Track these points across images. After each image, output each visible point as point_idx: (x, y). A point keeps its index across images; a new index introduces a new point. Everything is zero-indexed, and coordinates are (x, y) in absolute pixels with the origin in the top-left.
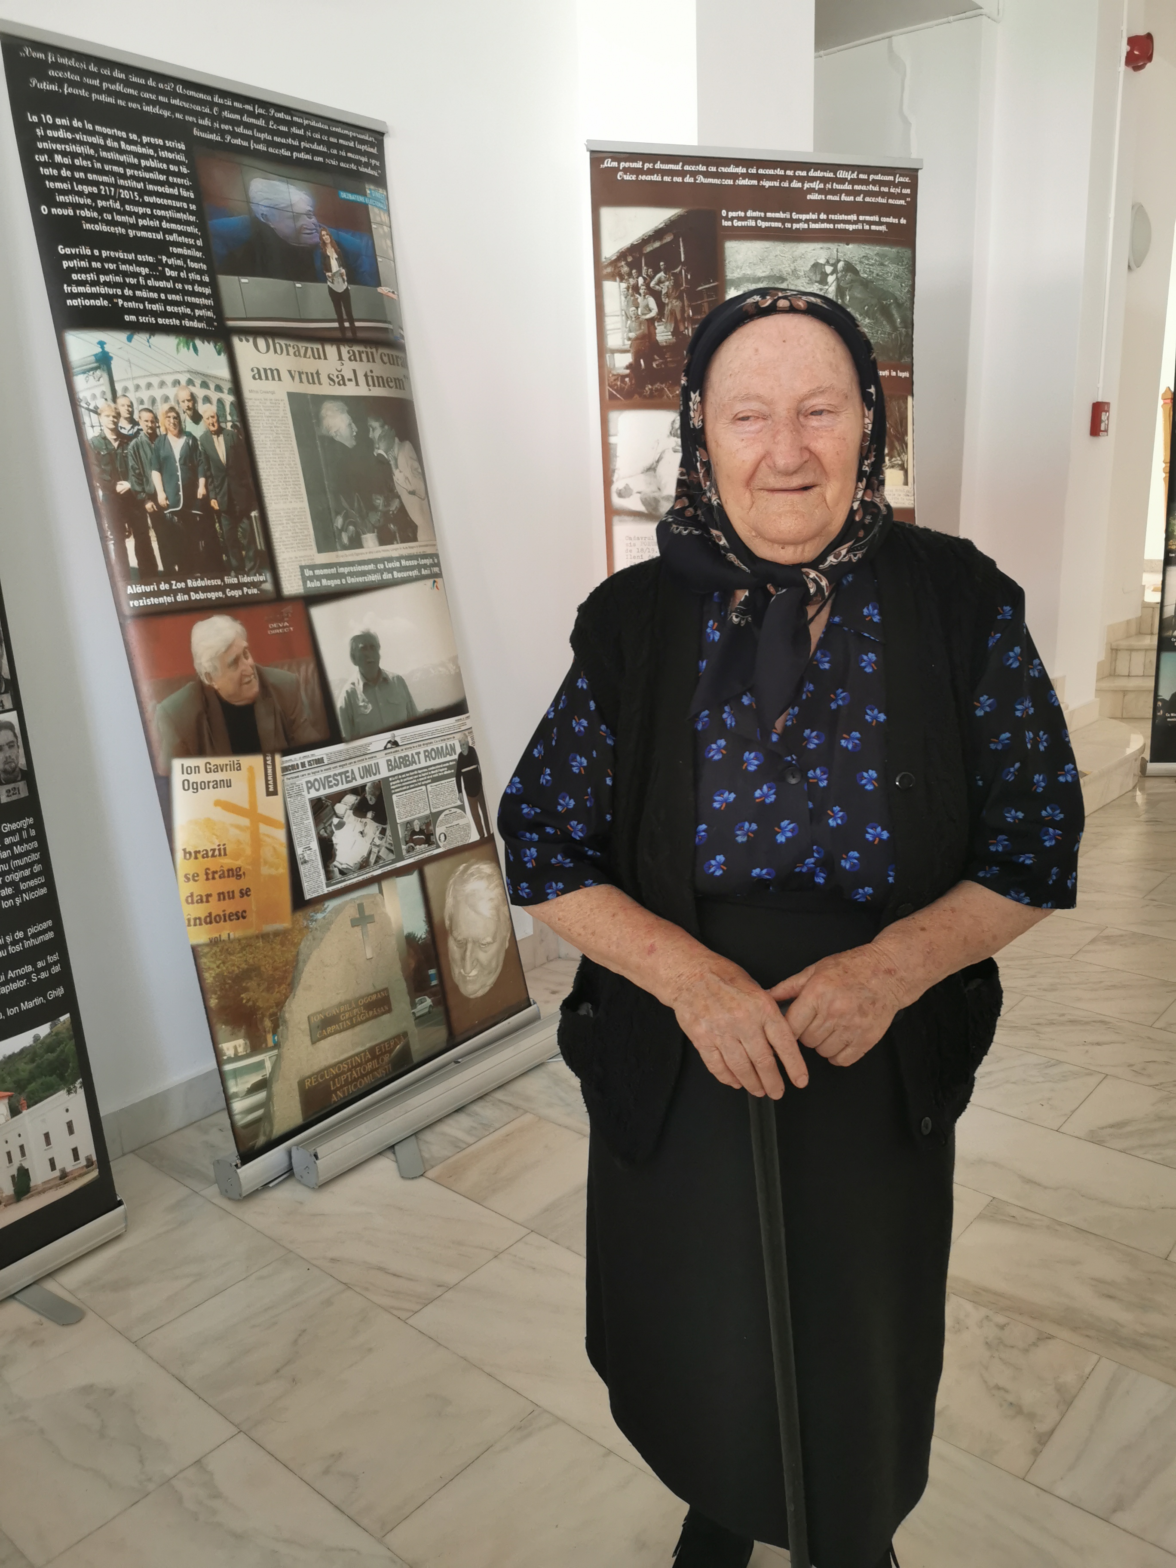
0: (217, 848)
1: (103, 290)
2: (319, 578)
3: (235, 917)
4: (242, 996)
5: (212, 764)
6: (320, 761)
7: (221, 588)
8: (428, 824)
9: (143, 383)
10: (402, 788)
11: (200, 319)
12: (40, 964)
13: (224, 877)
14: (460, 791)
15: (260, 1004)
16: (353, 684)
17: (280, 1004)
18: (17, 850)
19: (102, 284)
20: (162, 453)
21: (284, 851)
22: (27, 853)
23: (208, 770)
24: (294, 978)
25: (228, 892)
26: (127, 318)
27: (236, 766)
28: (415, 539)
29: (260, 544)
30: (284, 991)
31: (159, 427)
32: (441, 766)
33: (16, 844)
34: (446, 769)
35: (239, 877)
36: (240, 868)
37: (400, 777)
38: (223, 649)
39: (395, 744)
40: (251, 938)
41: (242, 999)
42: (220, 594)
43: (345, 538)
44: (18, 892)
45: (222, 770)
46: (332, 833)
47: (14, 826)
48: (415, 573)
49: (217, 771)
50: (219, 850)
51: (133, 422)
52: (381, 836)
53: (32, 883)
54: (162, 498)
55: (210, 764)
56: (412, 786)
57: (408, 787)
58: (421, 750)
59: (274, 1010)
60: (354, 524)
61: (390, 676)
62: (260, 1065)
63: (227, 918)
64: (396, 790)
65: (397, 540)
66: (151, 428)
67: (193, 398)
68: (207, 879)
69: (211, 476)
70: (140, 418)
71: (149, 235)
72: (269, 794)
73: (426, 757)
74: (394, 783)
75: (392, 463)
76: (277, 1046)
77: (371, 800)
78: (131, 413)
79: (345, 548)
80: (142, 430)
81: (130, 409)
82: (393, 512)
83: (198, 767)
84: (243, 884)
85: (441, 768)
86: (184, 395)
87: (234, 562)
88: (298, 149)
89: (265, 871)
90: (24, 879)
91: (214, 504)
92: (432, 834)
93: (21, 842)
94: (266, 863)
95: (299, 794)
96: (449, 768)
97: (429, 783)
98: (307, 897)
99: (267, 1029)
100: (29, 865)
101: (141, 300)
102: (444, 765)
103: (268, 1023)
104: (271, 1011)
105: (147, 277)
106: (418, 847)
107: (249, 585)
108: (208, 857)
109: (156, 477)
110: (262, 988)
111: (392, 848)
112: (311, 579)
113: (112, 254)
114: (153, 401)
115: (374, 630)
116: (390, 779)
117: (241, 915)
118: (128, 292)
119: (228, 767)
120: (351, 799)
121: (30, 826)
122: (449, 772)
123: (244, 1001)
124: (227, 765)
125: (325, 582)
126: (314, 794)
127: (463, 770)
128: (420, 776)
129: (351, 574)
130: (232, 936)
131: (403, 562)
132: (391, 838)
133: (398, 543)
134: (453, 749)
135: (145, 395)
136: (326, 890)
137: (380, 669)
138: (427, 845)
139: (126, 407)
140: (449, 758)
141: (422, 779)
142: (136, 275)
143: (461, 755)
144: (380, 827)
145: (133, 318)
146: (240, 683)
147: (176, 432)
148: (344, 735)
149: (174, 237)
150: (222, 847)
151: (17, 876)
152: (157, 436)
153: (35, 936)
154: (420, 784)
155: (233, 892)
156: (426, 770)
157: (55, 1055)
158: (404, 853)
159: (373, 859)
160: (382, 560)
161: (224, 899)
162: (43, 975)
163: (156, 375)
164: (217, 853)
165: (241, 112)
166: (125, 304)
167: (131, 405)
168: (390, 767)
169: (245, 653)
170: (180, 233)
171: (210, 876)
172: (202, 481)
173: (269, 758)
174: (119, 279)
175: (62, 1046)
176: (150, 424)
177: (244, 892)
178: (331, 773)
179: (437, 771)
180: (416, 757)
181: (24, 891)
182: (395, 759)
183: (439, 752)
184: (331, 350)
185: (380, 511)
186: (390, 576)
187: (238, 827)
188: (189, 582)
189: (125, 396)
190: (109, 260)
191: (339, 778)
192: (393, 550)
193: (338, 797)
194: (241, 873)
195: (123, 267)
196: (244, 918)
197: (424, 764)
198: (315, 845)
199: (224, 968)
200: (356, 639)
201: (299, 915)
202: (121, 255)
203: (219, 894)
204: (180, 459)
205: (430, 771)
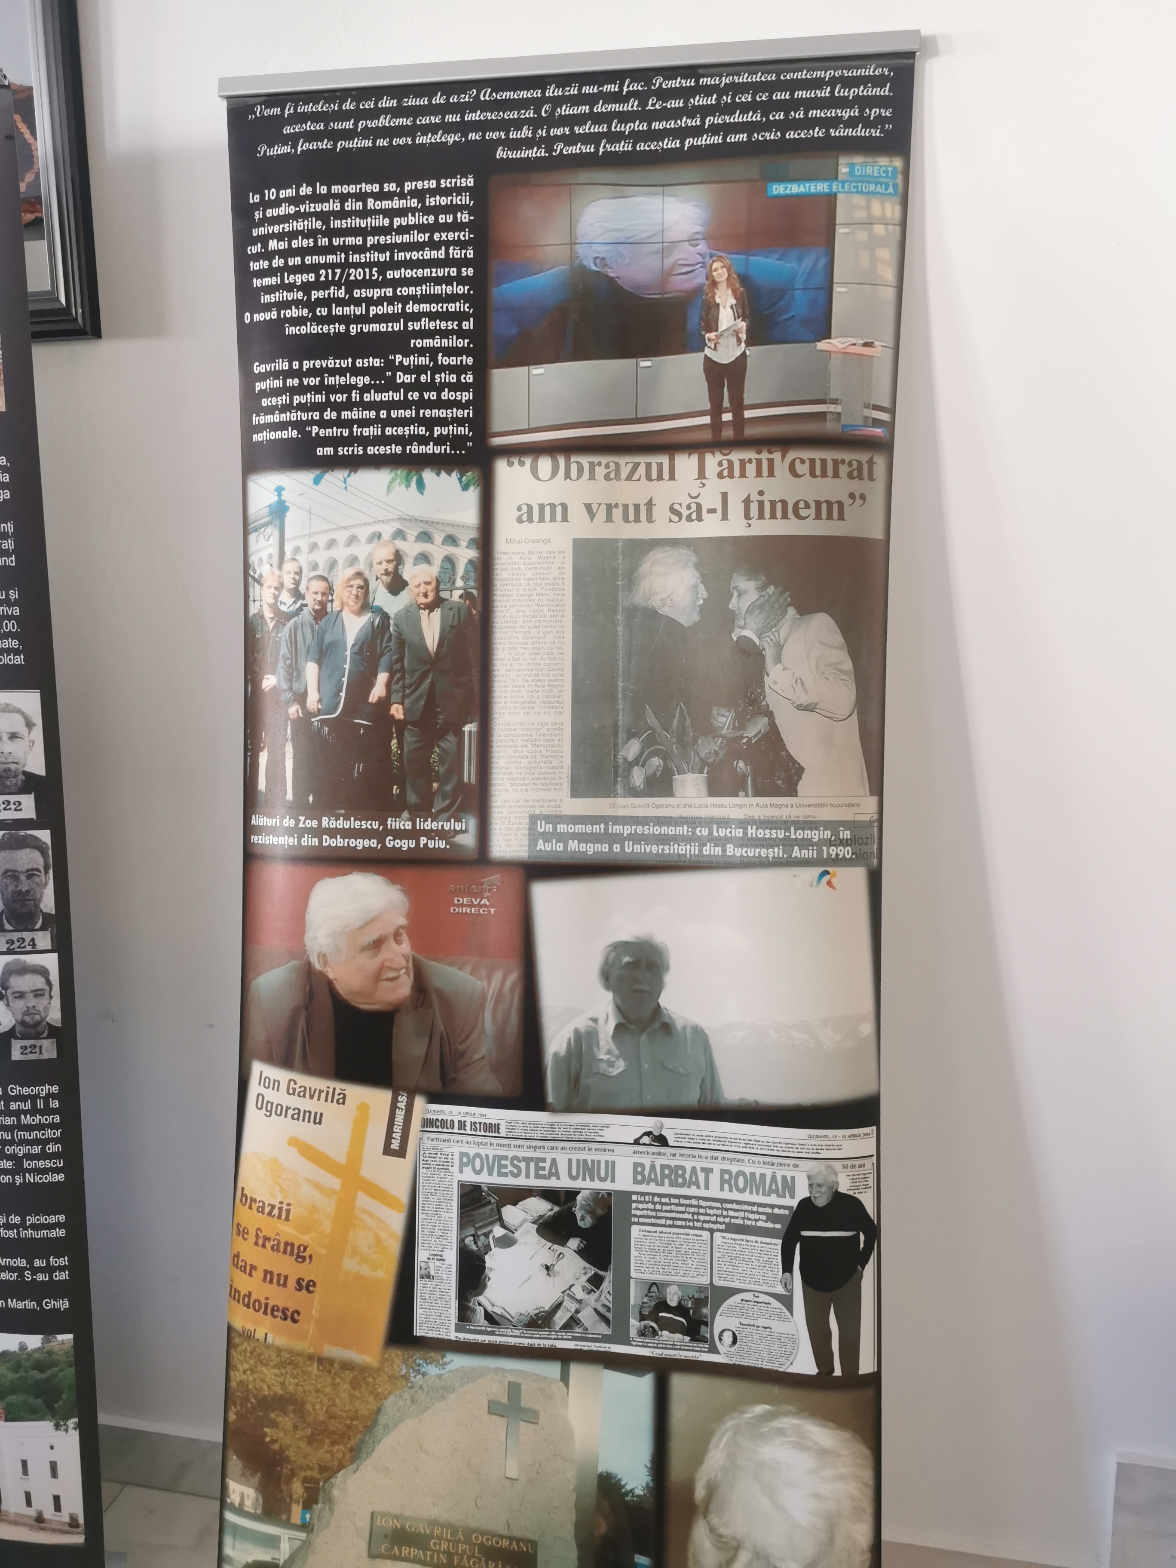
0: (278, 1205)
1: (293, 416)
2: (563, 838)
3: (280, 1314)
4: (266, 1430)
5: (299, 1085)
6: (492, 1128)
7: (380, 836)
8: (700, 1302)
9: (322, 540)
10: (654, 1220)
11: (441, 440)
12: (38, 1263)
13: (278, 1251)
14: (787, 1267)
15: (291, 1453)
16: (595, 1020)
17: (329, 1471)
18: (26, 1120)
19: (294, 408)
20: (328, 638)
21: (395, 1247)
22: (40, 1127)
23: (291, 1091)
24: (362, 1442)
25: (279, 1275)
26: (320, 451)
27: (336, 1097)
28: (791, 791)
29: (469, 773)
30: (340, 1455)
31: (332, 601)
32: (755, 1209)
33: (25, 1113)
34: (764, 1217)
35: (300, 1258)
36: (305, 1248)
37: (656, 1199)
38: (358, 924)
39: (662, 1141)
40: (299, 1354)
41: (265, 1435)
42: (374, 843)
43: (638, 777)
44: (18, 1169)
45: (311, 1097)
46: (488, 1248)
47: (25, 1091)
48: (777, 852)
49: (304, 1096)
50: (280, 1209)
51: (297, 594)
52: (590, 1287)
53: (41, 1164)
54: (312, 701)
55: (295, 1083)
56: (679, 1223)
57: (670, 1222)
58: (717, 1167)
59: (315, 1474)
60: (665, 756)
61: (679, 1025)
62: (272, 1542)
63: (269, 1311)
64: (641, 1220)
65: (745, 789)
66: (321, 603)
67: (398, 558)
68: (256, 1243)
69: (402, 670)
70: (307, 589)
71: (383, 327)
72: (387, 1151)
73: (723, 1181)
74: (640, 1206)
75: (769, 654)
76: (305, 1527)
77: (585, 1222)
78: (297, 583)
79: (634, 793)
80: (306, 605)
81: (297, 577)
82: (750, 739)
83: (279, 1082)
84: (305, 1271)
85: (752, 1212)
86: (384, 553)
87: (412, 798)
88: (697, 132)
89: (350, 1265)
90: (30, 1157)
91: (397, 711)
92: (706, 1324)
93: (33, 1112)
94: (355, 1253)
95: (445, 1167)
96: (771, 1218)
97: (719, 1230)
98: (419, 1331)
99: (295, 1496)
100: (44, 1142)
101: (349, 424)
102: (761, 1210)
103: (297, 1488)
104: (308, 1473)
105: (365, 389)
106: (665, 1333)
107: (429, 834)
108: (263, 1212)
109: (311, 671)
110: (300, 1433)
111: (610, 1316)
112: (546, 837)
113: (318, 364)
114: (333, 564)
115: (659, 938)
116: (634, 1197)
117: (291, 1316)
118: (330, 415)
119: (323, 1095)
120: (541, 1207)
121: (49, 1095)
122: (770, 1225)
123: (267, 1439)
124: (321, 1092)
125: (573, 845)
126: (469, 1176)
127: (805, 1233)
128: (702, 1211)
129: (636, 838)
130: (270, 1339)
131: (752, 831)
132: (610, 1298)
133: (747, 796)
134: (789, 1187)
135: (322, 557)
136: (453, 1336)
137: (659, 1005)
138: (687, 1338)
139: (292, 575)
140: (773, 1199)
141: (707, 1218)
142: (347, 389)
143: (806, 1203)
144: (592, 1271)
145: (329, 451)
146: (377, 977)
147: (357, 607)
148: (550, 1099)
149: (425, 323)
150: (285, 1207)
151: (21, 1151)
152: (327, 613)
153: (35, 1227)
154: (699, 1225)
155: (286, 1277)
156: (718, 1205)
157: (44, 1376)
158: (633, 1333)
159: (560, 1318)
160: (709, 822)
161: (271, 1281)
162: (40, 1277)
163: (346, 528)
164: (276, 1212)
165: (591, 100)
166: (322, 433)
167: (299, 573)
168: (639, 1177)
169: (397, 936)
170: (432, 316)
171: (260, 1242)
172: (382, 678)
173: (403, 1100)
174: (320, 398)
175: (55, 1369)
176: (319, 598)
177: (304, 1284)
178: (510, 1154)
179: (741, 1214)
180: (701, 1176)
181: (30, 1171)
182: (653, 1167)
183: (754, 1182)
184: (686, 463)
185: (723, 737)
186: (718, 851)
187: (317, 1186)
188: (325, 821)
189: (294, 559)
190: (312, 372)
191: (522, 1165)
192: (735, 806)
193: (516, 1195)
194: (306, 1254)
195: (330, 380)
196: (295, 1321)
197: (714, 1191)
198: (451, 1257)
199: (251, 1379)
200: (620, 947)
201: (397, 1354)
202: (331, 363)
203: (266, 1272)
204: (353, 646)
205: (727, 1210)
